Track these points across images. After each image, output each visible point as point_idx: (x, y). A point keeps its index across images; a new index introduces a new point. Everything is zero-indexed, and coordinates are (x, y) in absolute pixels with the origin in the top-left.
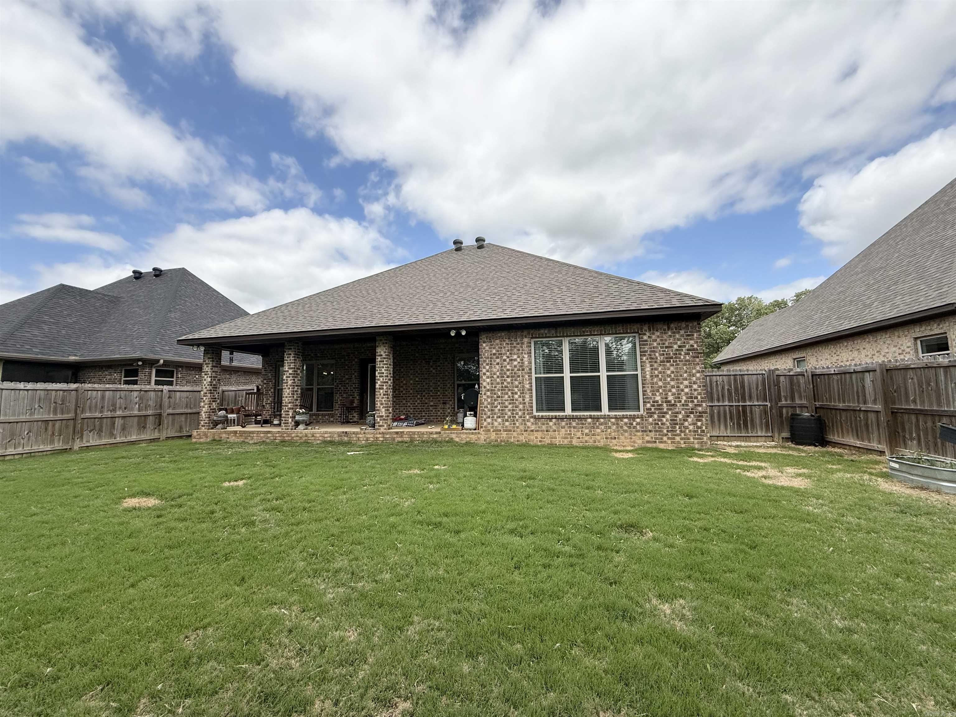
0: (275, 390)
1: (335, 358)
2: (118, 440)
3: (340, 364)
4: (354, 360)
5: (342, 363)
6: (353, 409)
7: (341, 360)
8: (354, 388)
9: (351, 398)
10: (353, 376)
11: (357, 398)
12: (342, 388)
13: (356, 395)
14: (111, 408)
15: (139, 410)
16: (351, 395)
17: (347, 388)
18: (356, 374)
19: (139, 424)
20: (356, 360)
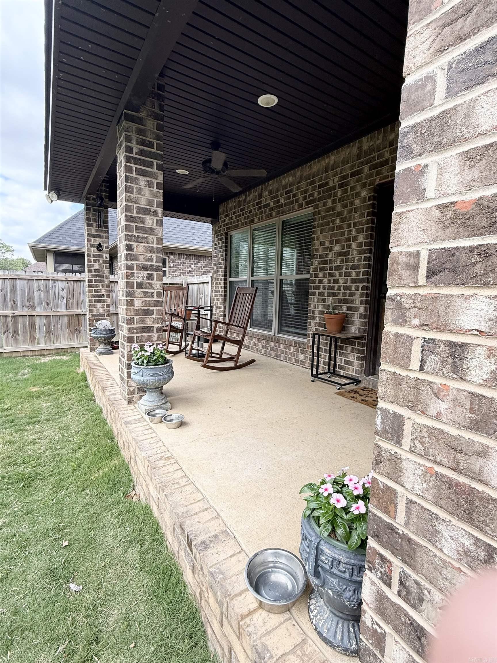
0: (225, 283)
1: (314, 201)
2: (43, 346)
3: (323, 214)
4: (358, 194)
5: (329, 210)
6: (349, 341)
7: (325, 204)
8: (354, 281)
9: (345, 308)
10: (354, 245)
11: (362, 309)
12: (326, 280)
13: (357, 303)
14: (27, 304)
15: (68, 308)
16: (345, 301)
17: (336, 281)
18: (361, 238)
19: (69, 325)
20: (364, 194)
